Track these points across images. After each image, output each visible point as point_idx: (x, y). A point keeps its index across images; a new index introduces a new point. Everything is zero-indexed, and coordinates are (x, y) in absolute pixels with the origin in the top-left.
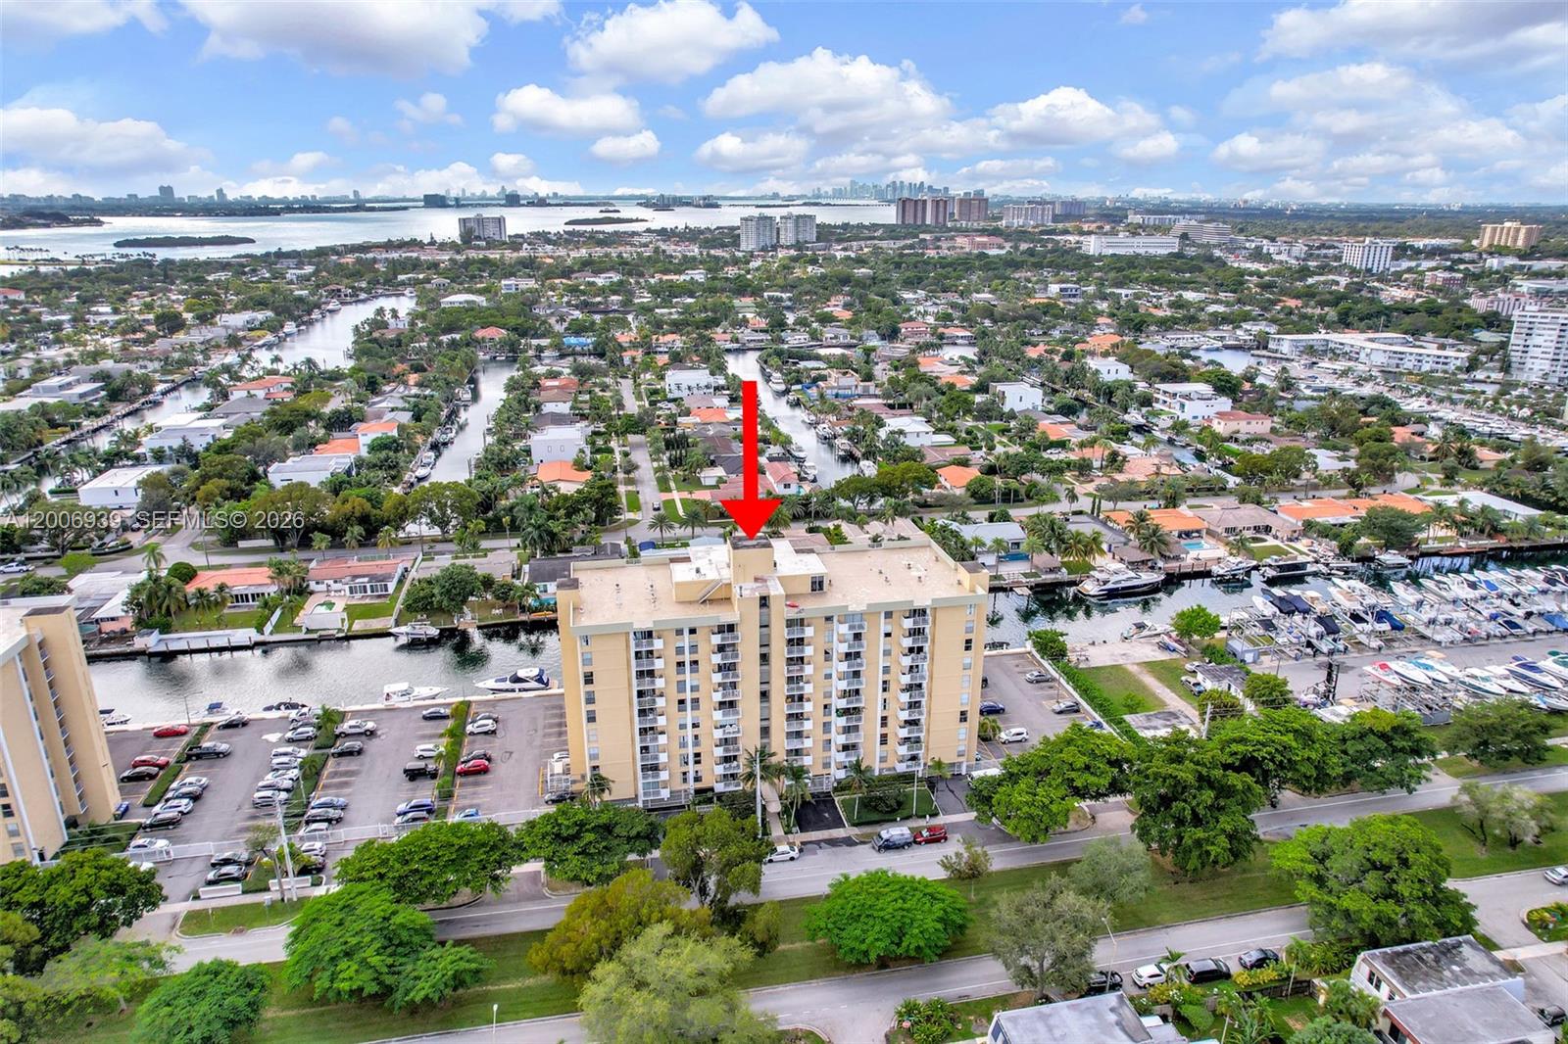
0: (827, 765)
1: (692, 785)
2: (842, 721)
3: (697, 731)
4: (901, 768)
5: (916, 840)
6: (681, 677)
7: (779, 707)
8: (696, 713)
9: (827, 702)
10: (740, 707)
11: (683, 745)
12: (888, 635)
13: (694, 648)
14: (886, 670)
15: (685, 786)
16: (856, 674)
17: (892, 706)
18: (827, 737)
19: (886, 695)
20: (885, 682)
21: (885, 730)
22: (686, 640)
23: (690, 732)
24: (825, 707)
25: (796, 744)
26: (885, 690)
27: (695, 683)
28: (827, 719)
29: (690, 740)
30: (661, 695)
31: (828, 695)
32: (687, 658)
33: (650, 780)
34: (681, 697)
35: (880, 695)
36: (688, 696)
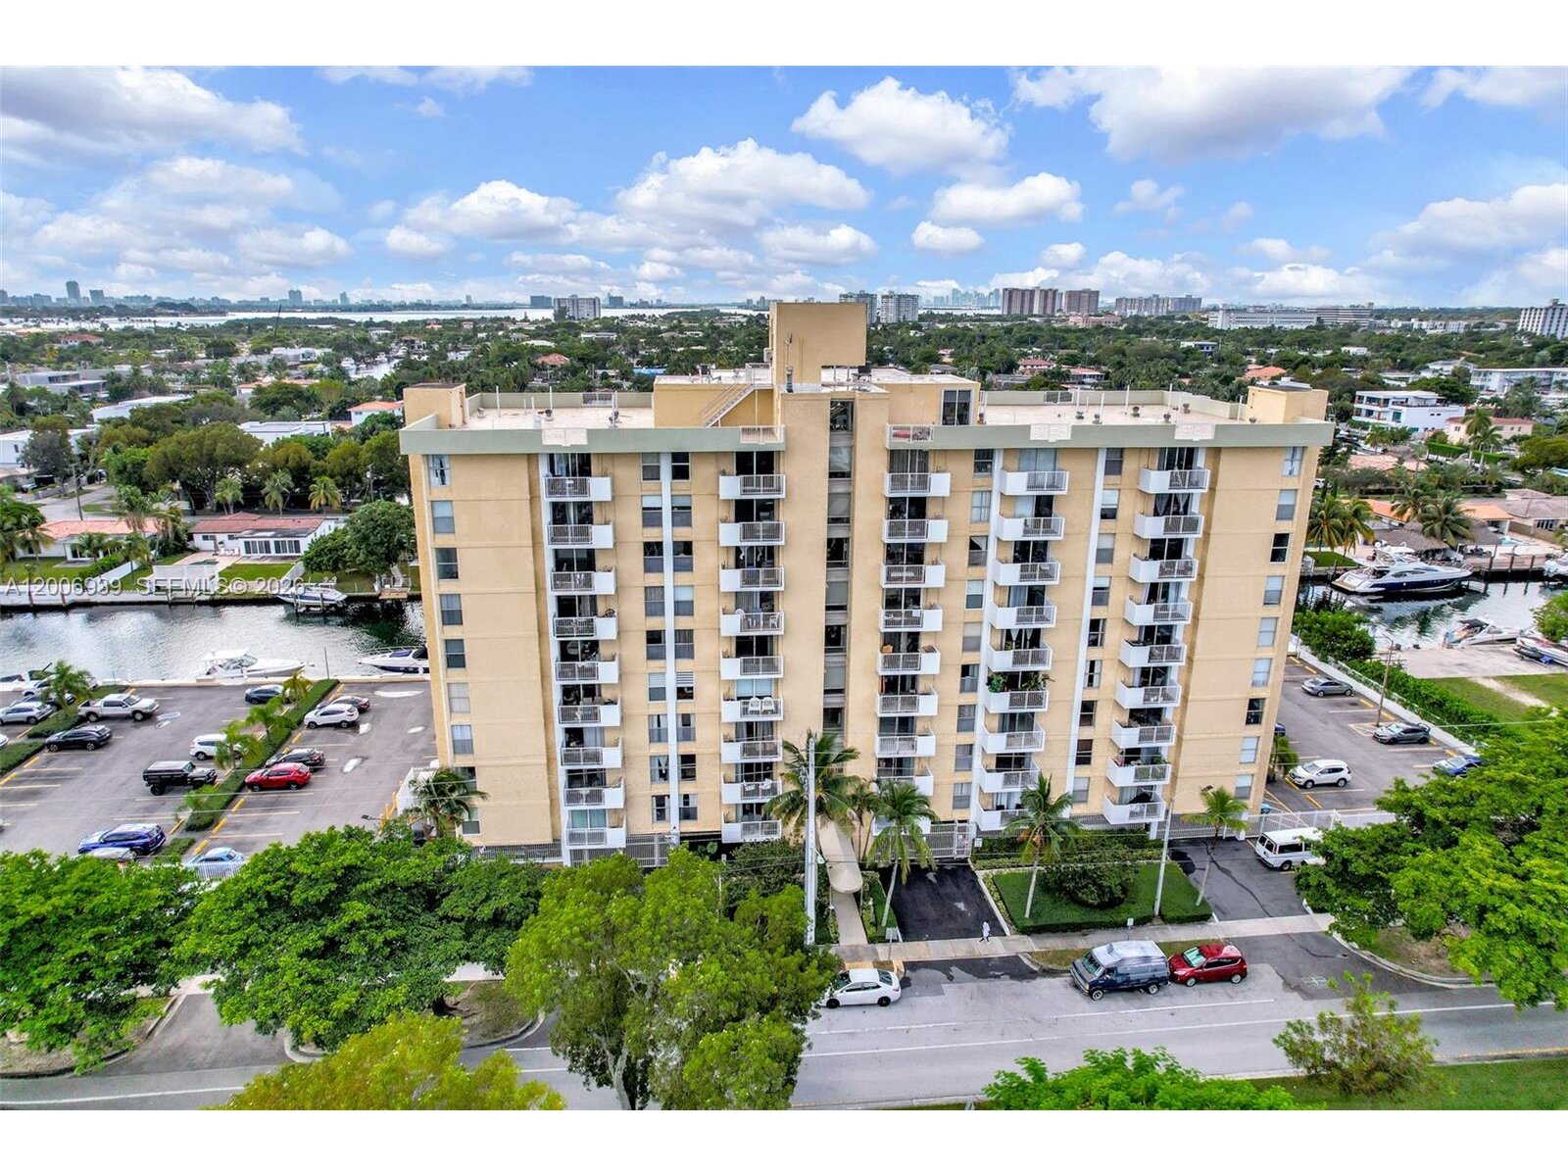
0: (962, 801)
1: (674, 826)
2: (1001, 702)
3: (687, 706)
4: (1120, 815)
5: (1174, 975)
6: (653, 579)
7: (866, 660)
8: (686, 665)
9: (969, 658)
10: (783, 653)
11: (658, 735)
12: (1108, 514)
13: (682, 513)
14: (1100, 596)
15: (660, 828)
16: (1035, 596)
17: (1108, 676)
18: (965, 738)
19: (1096, 653)
20: (1095, 625)
21: (1087, 733)
22: (665, 493)
23: (672, 707)
24: (966, 670)
25: (898, 749)
26: (1093, 643)
27: (685, 596)
28: (967, 699)
29: (672, 725)
30: (610, 614)
31: (972, 644)
32: (667, 534)
33: (583, 806)
34: (654, 623)
35: (1084, 653)
36: (669, 623)
